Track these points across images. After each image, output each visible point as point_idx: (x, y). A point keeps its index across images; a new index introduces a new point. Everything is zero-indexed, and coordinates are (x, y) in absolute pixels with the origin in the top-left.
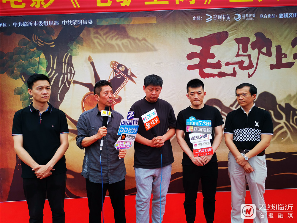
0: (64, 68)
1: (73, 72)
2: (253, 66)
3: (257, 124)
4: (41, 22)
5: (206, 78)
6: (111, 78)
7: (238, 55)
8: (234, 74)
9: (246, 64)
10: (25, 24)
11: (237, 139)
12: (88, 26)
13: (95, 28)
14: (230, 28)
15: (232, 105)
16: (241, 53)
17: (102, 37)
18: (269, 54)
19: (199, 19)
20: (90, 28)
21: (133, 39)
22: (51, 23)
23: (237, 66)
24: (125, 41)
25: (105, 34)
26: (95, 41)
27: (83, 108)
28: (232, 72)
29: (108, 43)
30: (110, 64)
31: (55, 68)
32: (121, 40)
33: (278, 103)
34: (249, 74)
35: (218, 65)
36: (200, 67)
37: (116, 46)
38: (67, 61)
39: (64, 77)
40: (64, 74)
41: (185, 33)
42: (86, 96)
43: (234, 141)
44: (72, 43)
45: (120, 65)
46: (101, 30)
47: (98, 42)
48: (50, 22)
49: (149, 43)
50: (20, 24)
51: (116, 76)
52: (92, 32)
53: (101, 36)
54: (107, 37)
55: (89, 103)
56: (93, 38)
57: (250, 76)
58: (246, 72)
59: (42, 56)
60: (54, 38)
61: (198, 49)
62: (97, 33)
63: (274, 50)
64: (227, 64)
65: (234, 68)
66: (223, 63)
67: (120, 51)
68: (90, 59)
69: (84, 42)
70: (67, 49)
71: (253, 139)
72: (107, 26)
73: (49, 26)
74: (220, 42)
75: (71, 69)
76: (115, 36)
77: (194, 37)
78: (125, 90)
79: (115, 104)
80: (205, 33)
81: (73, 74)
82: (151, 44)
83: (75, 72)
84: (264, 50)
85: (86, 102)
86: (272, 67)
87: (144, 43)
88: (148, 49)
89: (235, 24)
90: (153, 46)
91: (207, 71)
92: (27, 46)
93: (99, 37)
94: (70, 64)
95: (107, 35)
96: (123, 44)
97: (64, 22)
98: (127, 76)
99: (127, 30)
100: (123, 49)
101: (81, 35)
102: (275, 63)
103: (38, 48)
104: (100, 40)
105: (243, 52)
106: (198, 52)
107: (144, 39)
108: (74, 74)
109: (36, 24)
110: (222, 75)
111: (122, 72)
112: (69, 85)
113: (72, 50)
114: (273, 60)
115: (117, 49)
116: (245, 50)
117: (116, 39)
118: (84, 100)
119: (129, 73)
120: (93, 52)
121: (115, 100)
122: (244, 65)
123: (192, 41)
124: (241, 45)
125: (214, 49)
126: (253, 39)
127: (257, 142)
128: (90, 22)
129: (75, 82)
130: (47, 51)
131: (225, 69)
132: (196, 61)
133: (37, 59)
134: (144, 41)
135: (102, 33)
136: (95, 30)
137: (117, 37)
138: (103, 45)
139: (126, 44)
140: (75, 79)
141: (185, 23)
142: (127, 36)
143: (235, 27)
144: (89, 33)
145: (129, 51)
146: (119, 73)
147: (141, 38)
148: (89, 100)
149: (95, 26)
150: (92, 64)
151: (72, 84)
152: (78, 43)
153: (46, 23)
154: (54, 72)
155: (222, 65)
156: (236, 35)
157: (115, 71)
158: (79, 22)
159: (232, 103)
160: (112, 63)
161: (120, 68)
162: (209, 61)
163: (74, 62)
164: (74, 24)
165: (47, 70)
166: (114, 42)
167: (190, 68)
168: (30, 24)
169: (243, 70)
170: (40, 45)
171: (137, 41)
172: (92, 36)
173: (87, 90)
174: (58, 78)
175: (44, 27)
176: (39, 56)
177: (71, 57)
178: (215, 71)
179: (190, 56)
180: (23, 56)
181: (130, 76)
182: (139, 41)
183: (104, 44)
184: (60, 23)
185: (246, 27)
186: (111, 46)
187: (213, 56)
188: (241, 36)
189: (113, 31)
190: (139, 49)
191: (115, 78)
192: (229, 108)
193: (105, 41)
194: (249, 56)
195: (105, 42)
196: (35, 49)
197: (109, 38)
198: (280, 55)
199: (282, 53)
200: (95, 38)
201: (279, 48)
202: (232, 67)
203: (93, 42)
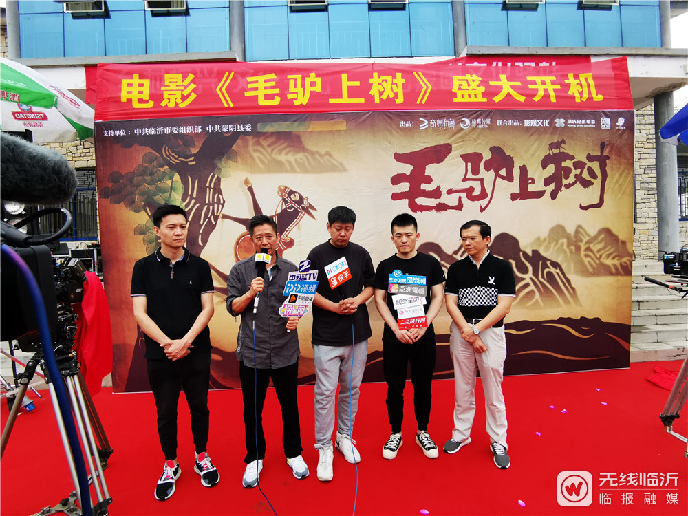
0: (209, 195)
1: (222, 202)
2: (487, 196)
3: (492, 281)
4: (175, 128)
5: (419, 212)
6: (279, 211)
7: (465, 179)
8: (460, 207)
9: (477, 192)
10: (152, 131)
11: (464, 303)
12: (245, 133)
13: (254, 137)
14: (454, 138)
15: (456, 253)
16: (470, 175)
17: (266, 151)
18: (509, 178)
19: (408, 124)
20: (248, 137)
21: (312, 153)
22: (190, 129)
23: (464, 195)
24: (300, 156)
25: (269, 146)
26: (256, 155)
27: (236, 255)
28: (456, 203)
29: (274, 159)
30: (277, 190)
31: (195, 196)
32: (294, 155)
33: (522, 249)
34: (481, 207)
35: (436, 193)
36: (411, 196)
37: (286, 163)
38: (212, 186)
39: (208, 209)
40: (209, 204)
41: (389, 145)
42: (241, 237)
43: (459, 306)
44: (221, 159)
45: (292, 192)
46: (265, 139)
47: (259, 158)
48: (189, 128)
49: (335, 159)
50: (145, 131)
51: (286, 208)
52: (251, 143)
53: (263, 148)
54: (273, 150)
55: (245, 247)
56: (252, 152)
57: (482, 210)
58: (477, 204)
59: (177, 177)
60: (195, 151)
61: (407, 169)
62: (258, 143)
63: (516, 173)
64: (450, 192)
65: (460, 198)
66: (444, 191)
67: (293, 170)
68: (247, 182)
69: (239, 159)
70: (213, 168)
71: (486, 302)
72: (272, 134)
73: (187, 134)
74: (439, 160)
75: (218, 197)
76: (285, 148)
77: (402, 151)
78: (299, 229)
79: (285, 249)
81: (221, 204)
82: (338, 162)
83: (224, 201)
84: (503, 172)
85: (240, 247)
86: (514, 197)
87: (328, 160)
88: (333, 168)
89: (461, 134)
90: (341, 164)
91: (421, 201)
92: (155, 163)
93: (261, 149)
94: (217, 190)
95: (272, 147)
96: (296, 160)
97: (210, 128)
98: (303, 208)
99: (303, 139)
100: (297, 169)
101: (234, 147)
102: (518, 191)
103: (171, 166)
104: (263, 154)
105: (473, 175)
106: (408, 173)
107: (328, 154)
108: (223, 205)
109: (168, 130)
110: (442, 207)
111: (296, 202)
112: (216, 221)
113: (220, 169)
114: (515, 187)
115: (288, 168)
116: (476, 172)
117: (287, 153)
118: (237, 243)
119: (306, 205)
120: (253, 172)
121: (285, 243)
122: (474, 194)
123: (399, 158)
124: (469, 165)
125: (430, 170)
126: (487, 156)
127: (491, 308)
128: (248, 127)
129: (225, 217)
130: (183, 170)
131: (446, 199)
132: (404, 187)
133: (169, 182)
134: (328, 157)
135: (265, 143)
136: (255, 140)
137: (288, 150)
138: (267, 162)
139: (301, 161)
140: (225, 211)
141: (389, 131)
142: (304, 150)
143: (461, 137)
144: (246, 144)
145: (306, 171)
146: (291, 203)
147: (323, 152)
148: (246, 244)
149: (255, 134)
150: (251, 189)
151: (220, 220)
152: (229, 158)
153: (182, 130)
154: (193, 201)
155: (442, 193)
156: (462, 149)
157: (285, 201)
158: (232, 128)
159: (456, 249)
160: (280, 190)
161: (293, 196)
162: (424, 187)
163: (222, 187)
164: (225, 130)
165: (184, 199)
166: (283, 157)
167: (396, 197)
168: (160, 130)
169: (473, 201)
170: (174, 161)
171: (317, 156)
172: (251, 148)
173: (242, 229)
174: (199, 211)
175: (180, 136)
176: (171, 178)
177: (219, 179)
178: (432, 202)
179: (396, 180)
180: (148, 178)
181: (307, 208)
182: (321, 156)
183: (268, 160)
184: (203, 129)
185: (477, 137)
186: (279, 163)
187: (429, 180)
188: (469, 151)
189: (282, 142)
190: (319, 169)
191: (284, 212)
192: (451, 256)
193: (270, 155)
194: (482, 180)
195: (269, 158)
196: (166, 167)
197: (275, 151)
198: (525, 180)
199: (529, 176)
200: (255, 151)
201: (523, 170)
202: (456, 196)
203: (252, 157)
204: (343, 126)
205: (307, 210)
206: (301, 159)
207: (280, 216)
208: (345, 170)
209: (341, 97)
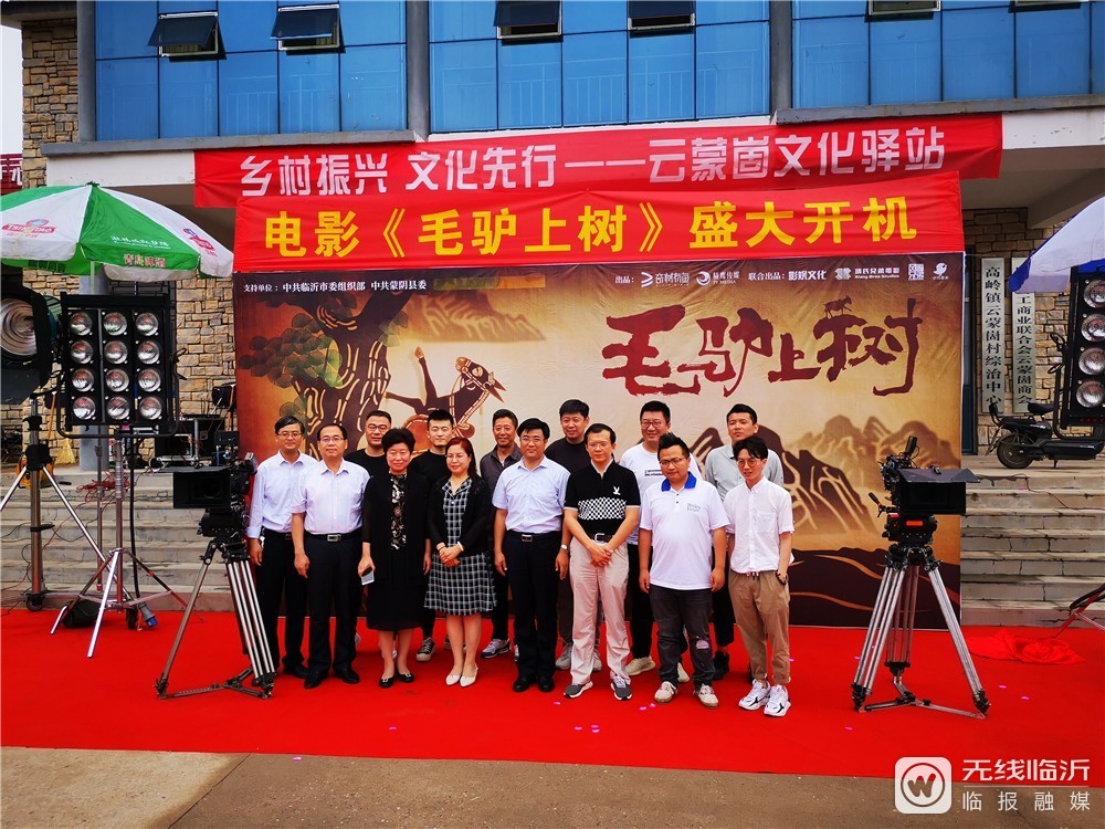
0: (372, 368)
1: (387, 377)
2: (734, 375)
3: (616, 492)
4: (333, 284)
5: (640, 395)
6: (457, 389)
7: (703, 352)
8: (695, 389)
9: (720, 369)
10: (304, 288)
11: (584, 516)
12: (418, 292)
13: (430, 296)
14: (688, 298)
16: (710, 347)
17: (443, 314)
18: (766, 351)
19: (627, 280)
20: (421, 297)
21: (501, 317)
22: (351, 286)
23: (701, 373)
24: (485, 320)
25: (447, 307)
26: (430, 319)
28: (691, 384)
29: (453, 324)
30: (455, 362)
31: (354, 369)
32: (477, 319)
33: (785, 449)
34: (724, 389)
35: (663, 370)
36: (628, 373)
37: (468, 330)
38: (376, 357)
39: (370, 386)
40: (371, 380)
41: (600, 307)
43: (580, 520)
44: (387, 324)
46: (442, 299)
47: (434, 322)
48: (350, 284)
49: (529, 324)
50: (296, 287)
51: (465, 387)
52: (425, 304)
53: (441, 311)
54: (451, 314)
56: (425, 315)
57: (727, 393)
58: (720, 385)
59: (334, 345)
60: (356, 313)
61: (624, 338)
62: (433, 304)
63: (777, 344)
64: (682, 368)
65: (696, 377)
66: (674, 368)
67: (476, 338)
68: (418, 352)
69: (410, 323)
70: (378, 334)
71: (610, 516)
72: (452, 292)
73: (347, 292)
74: (668, 326)
75: (383, 371)
76: (467, 310)
77: (616, 315)
78: (481, 413)
80: (639, 307)
81: (386, 380)
82: (533, 327)
83: (390, 376)
84: (757, 343)
86: (773, 377)
87: (521, 325)
88: (527, 336)
89: (697, 292)
90: (538, 331)
91: (642, 380)
92: (307, 328)
93: (438, 312)
94: (382, 362)
95: (451, 309)
96: (480, 325)
97: (375, 285)
99: (489, 299)
100: (481, 336)
101: (404, 309)
102: (778, 369)
103: (327, 331)
104: (439, 317)
105: (714, 346)
106: (625, 344)
107: (521, 317)
108: (388, 381)
109: (324, 286)
110: (671, 389)
112: (379, 401)
113: (386, 336)
114: (774, 363)
115: (470, 335)
116: (718, 342)
117: (469, 317)
119: (491, 382)
120: (425, 340)
122: (715, 372)
123: (613, 323)
124: (709, 333)
125: (655, 339)
126: (734, 321)
128: (422, 284)
129: (390, 396)
130: (341, 336)
131: (676, 378)
132: (621, 361)
133: (324, 352)
134: (521, 322)
135: (442, 305)
136: (431, 300)
137: (470, 313)
138: (442, 326)
139: (486, 326)
140: (390, 389)
141: (600, 288)
142: (491, 313)
143: (698, 297)
144: (419, 305)
145: (492, 339)
147: (514, 315)
149: (429, 292)
150: (422, 362)
151: (384, 399)
152: (397, 323)
153: (342, 286)
154: (353, 375)
155: (672, 370)
156: (700, 312)
158: (403, 285)
161: (474, 371)
162: (647, 361)
163: (388, 358)
164: (393, 287)
165: (341, 373)
166: (464, 322)
167: (609, 374)
168: (314, 286)
169: (715, 381)
170: (330, 325)
171: (507, 321)
172: (424, 311)
174: (359, 387)
175: (338, 293)
176: (327, 346)
177: (384, 348)
178: (658, 382)
179: (609, 352)
180: (299, 346)
182: (513, 320)
183: (445, 325)
184: (368, 286)
185: (721, 297)
186: (459, 329)
187: (653, 353)
188: (709, 314)
189: (463, 302)
190: (510, 337)
191: (463, 390)
193: (448, 319)
194: (726, 354)
195: (446, 322)
196: (321, 332)
197: (454, 314)
198: (789, 353)
199: (795, 349)
200: (430, 313)
201: (787, 340)
202: (692, 374)
203: (426, 322)
204: (541, 283)
205: (492, 389)
206: (486, 324)
207: (457, 395)
208: (543, 338)
209: (539, 242)
